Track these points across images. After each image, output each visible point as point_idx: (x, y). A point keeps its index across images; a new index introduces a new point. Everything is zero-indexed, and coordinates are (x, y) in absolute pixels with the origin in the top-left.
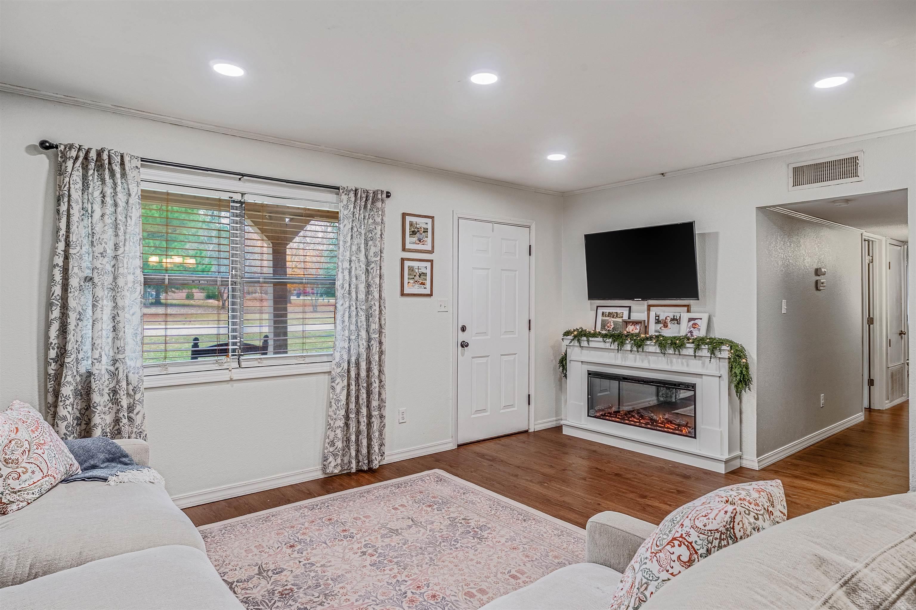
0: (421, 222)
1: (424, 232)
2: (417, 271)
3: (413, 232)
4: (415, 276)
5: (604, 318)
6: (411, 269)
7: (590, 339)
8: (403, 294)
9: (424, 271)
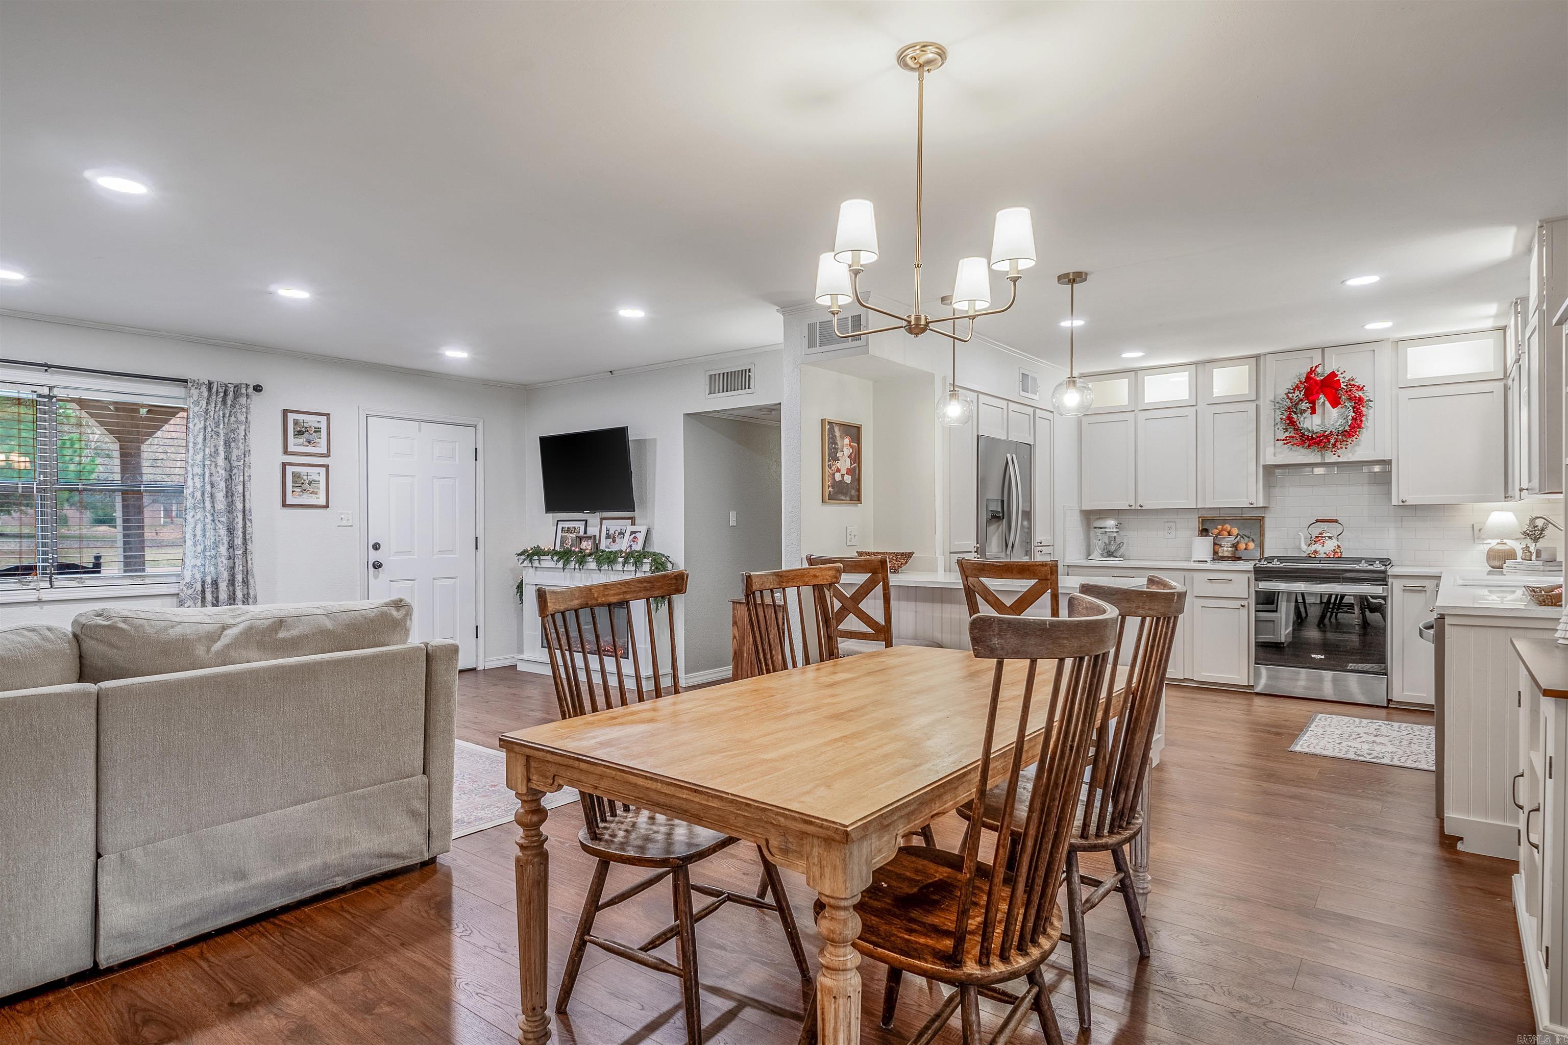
0: (311, 421)
1: (315, 432)
2: (305, 477)
3: (298, 432)
4: (303, 483)
5: (563, 534)
6: (296, 476)
7: (542, 557)
8: (284, 505)
9: (316, 478)
